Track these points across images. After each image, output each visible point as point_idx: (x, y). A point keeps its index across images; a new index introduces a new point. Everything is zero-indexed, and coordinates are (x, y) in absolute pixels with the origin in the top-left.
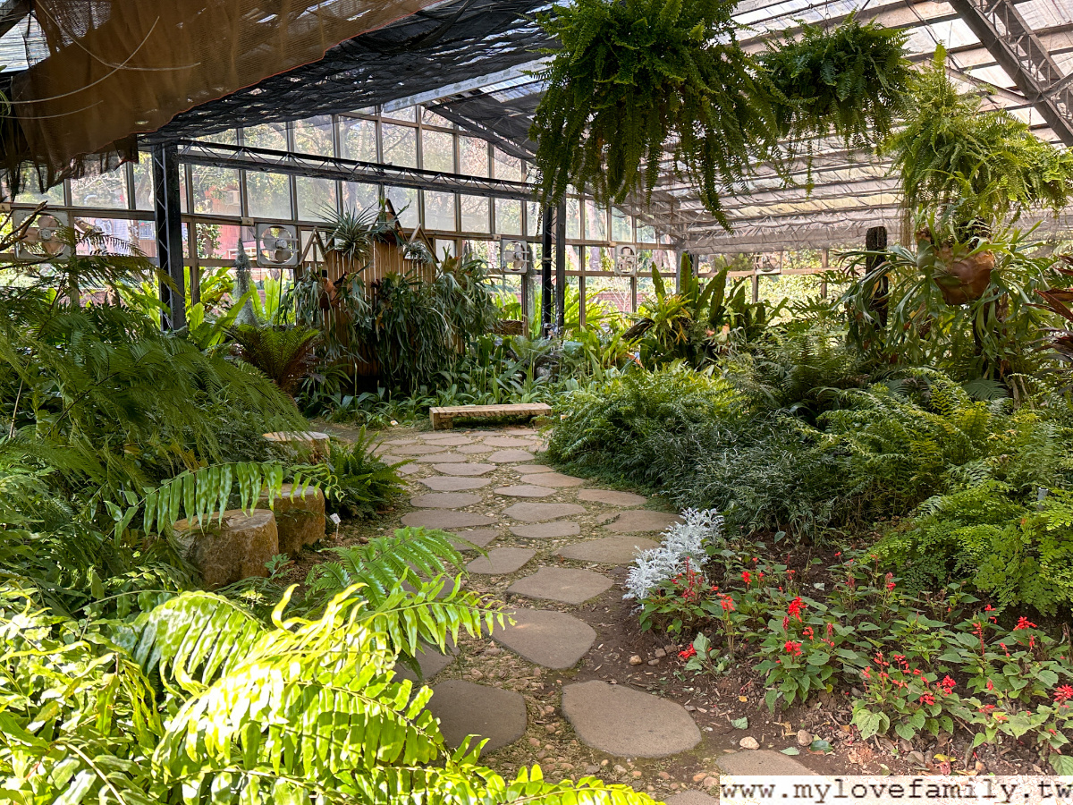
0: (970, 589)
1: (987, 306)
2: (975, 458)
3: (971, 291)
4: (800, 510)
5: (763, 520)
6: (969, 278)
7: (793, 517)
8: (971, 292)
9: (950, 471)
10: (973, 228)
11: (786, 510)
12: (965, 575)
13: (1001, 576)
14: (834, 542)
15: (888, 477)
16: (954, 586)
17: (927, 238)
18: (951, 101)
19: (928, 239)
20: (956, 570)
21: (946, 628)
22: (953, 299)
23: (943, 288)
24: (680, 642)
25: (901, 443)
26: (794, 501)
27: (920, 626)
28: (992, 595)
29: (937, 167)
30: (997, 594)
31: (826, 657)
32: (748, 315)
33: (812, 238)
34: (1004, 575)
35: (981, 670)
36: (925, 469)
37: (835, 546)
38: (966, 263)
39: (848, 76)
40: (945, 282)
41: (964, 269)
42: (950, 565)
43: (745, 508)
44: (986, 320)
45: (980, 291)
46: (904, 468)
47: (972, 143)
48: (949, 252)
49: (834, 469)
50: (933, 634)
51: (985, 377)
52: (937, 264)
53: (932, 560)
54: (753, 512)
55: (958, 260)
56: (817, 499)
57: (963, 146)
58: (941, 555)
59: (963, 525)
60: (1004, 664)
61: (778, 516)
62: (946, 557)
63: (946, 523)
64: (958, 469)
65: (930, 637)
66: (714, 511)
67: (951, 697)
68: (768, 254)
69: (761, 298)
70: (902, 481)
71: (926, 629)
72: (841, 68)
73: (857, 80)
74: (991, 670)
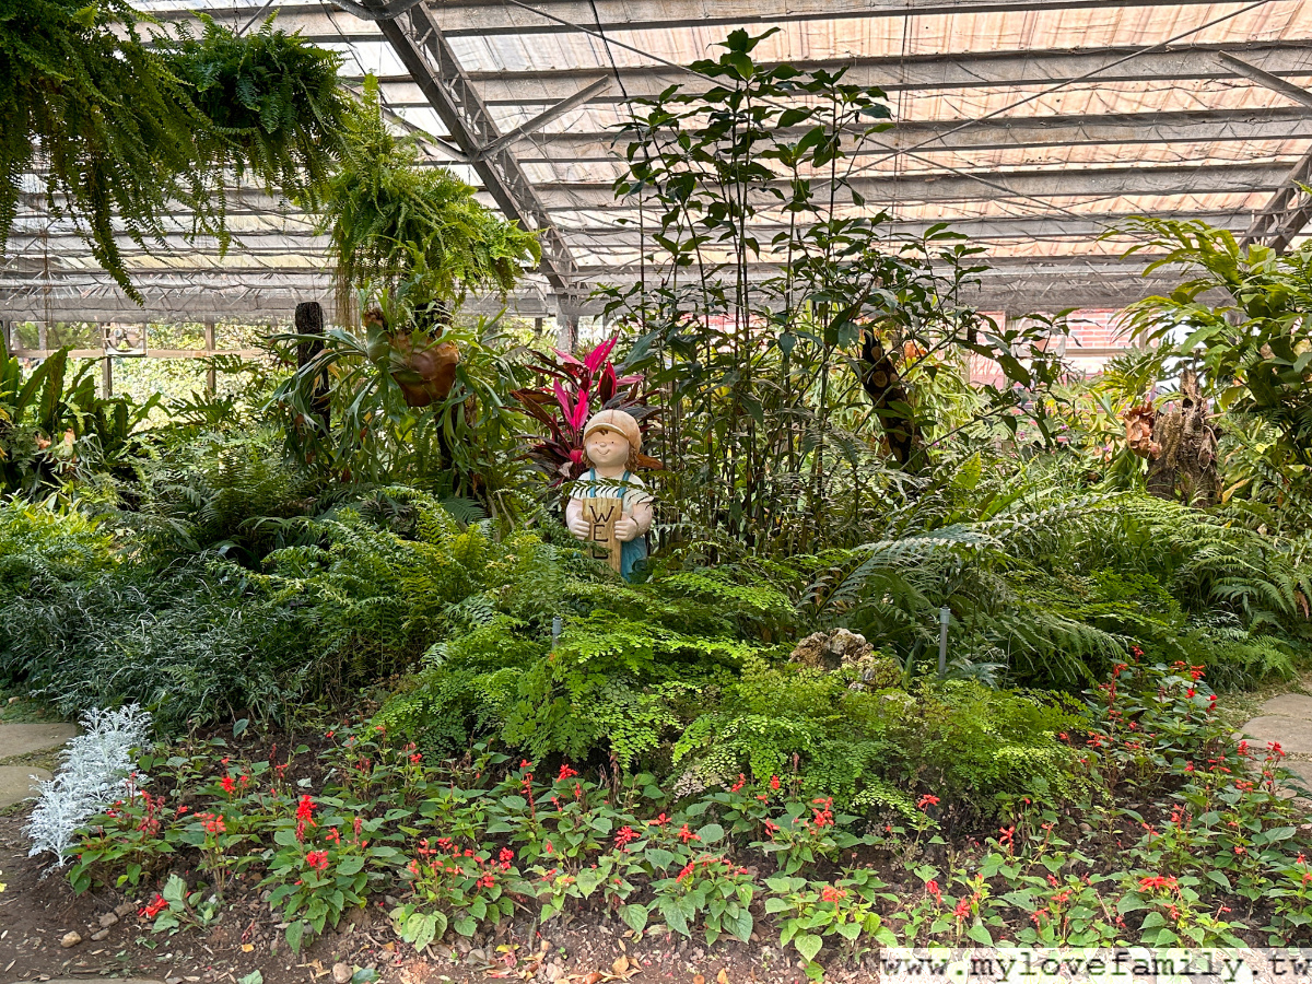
0: (499, 746)
1: (455, 408)
2: (473, 593)
3: (434, 389)
4: (261, 687)
5: (210, 710)
6: (431, 375)
7: (253, 698)
8: (435, 391)
9: (448, 610)
10: (432, 312)
11: (240, 691)
12: (491, 731)
13: (531, 724)
14: (307, 724)
15: (372, 628)
16: (479, 746)
17: (376, 320)
18: (387, 145)
19: (380, 323)
20: (478, 726)
21: (485, 796)
22: (414, 399)
23: (402, 384)
24: (137, 897)
25: (383, 583)
26: (251, 675)
27: (456, 800)
28: (523, 749)
29: (380, 230)
30: (529, 746)
31: (360, 862)
32: (100, 416)
33: (192, 306)
34: (534, 722)
35: (532, 835)
36: (417, 612)
37: (310, 729)
38: (427, 355)
39: (274, 100)
40: (404, 378)
41: (425, 362)
42: (470, 723)
43: (181, 695)
44: (455, 426)
45: (444, 390)
46: (391, 615)
47: (420, 205)
48: (406, 341)
49: (296, 625)
50: (474, 805)
51: (457, 494)
52: (392, 355)
53: (449, 720)
54: (195, 700)
55: (418, 351)
56: (280, 669)
57: (409, 207)
58: (458, 712)
59: (478, 673)
60: (557, 821)
61: (233, 700)
62: (464, 714)
63: (459, 672)
64: (457, 607)
65: (471, 809)
66: (134, 707)
67: (509, 872)
68: (124, 326)
69: (118, 391)
70: (388, 630)
71: (464, 801)
72: (263, 88)
73: (285, 107)
74: (542, 832)
